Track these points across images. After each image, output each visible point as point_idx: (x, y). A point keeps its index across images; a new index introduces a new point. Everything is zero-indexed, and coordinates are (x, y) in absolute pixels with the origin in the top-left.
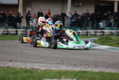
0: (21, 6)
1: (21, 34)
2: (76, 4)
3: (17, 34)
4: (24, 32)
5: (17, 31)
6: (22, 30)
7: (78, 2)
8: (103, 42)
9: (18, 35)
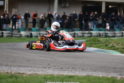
0: (7, 8)
1: (7, 36)
2: (63, 5)
3: (2, 36)
4: (10, 35)
5: (3, 33)
6: (8, 32)
7: (65, 3)
8: (91, 44)
9: (4, 37)
